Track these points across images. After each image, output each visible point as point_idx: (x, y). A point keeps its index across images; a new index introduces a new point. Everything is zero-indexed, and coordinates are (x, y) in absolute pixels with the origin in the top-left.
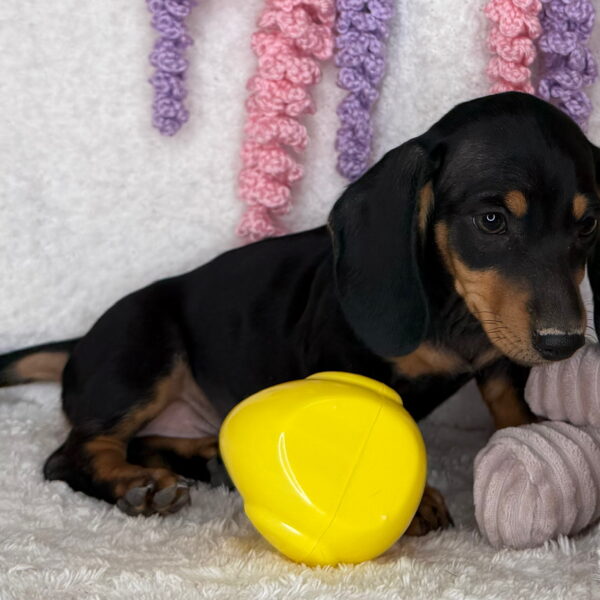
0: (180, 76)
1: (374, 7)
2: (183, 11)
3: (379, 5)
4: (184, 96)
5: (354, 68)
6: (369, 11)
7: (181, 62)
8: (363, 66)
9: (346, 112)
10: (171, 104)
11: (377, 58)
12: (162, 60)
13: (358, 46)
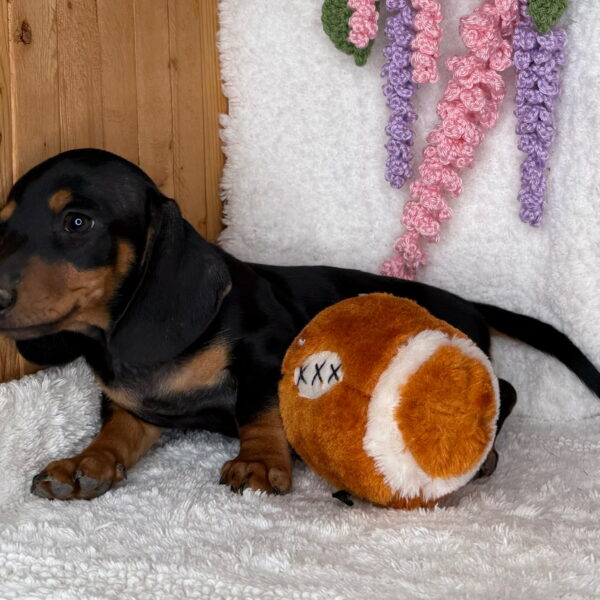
0: (408, 143)
1: (542, 85)
2: (408, 93)
3: (546, 84)
5: (529, 134)
6: (538, 89)
7: (408, 132)
8: (535, 132)
10: (400, 165)
11: (547, 126)
12: (394, 131)
13: (530, 115)
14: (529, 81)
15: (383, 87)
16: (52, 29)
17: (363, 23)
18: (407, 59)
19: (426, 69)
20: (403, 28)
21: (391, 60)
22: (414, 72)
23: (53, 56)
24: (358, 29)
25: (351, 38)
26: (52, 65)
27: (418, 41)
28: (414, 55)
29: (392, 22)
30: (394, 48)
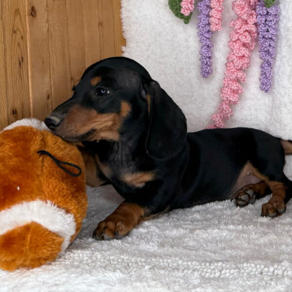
0: (210, 58)
1: (270, 30)
2: (209, 35)
3: (272, 29)
4: (211, 65)
5: (265, 51)
6: (269, 32)
7: (210, 53)
8: (268, 51)
9: (263, 68)
10: (207, 68)
11: (273, 48)
12: (203, 53)
13: (266, 43)
14: (265, 28)
15: (198, 33)
16: (45, 9)
17: (187, 5)
18: (208, 20)
19: (217, 25)
20: (206, 7)
21: (201, 21)
22: (211, 26)
23: (46, 22)
24: (185, 7)
25: (182, 11)
26: (46, 26)
27: (213, 12)
28: (211, 18)
29: (201, 4)
30: (202, 16)
